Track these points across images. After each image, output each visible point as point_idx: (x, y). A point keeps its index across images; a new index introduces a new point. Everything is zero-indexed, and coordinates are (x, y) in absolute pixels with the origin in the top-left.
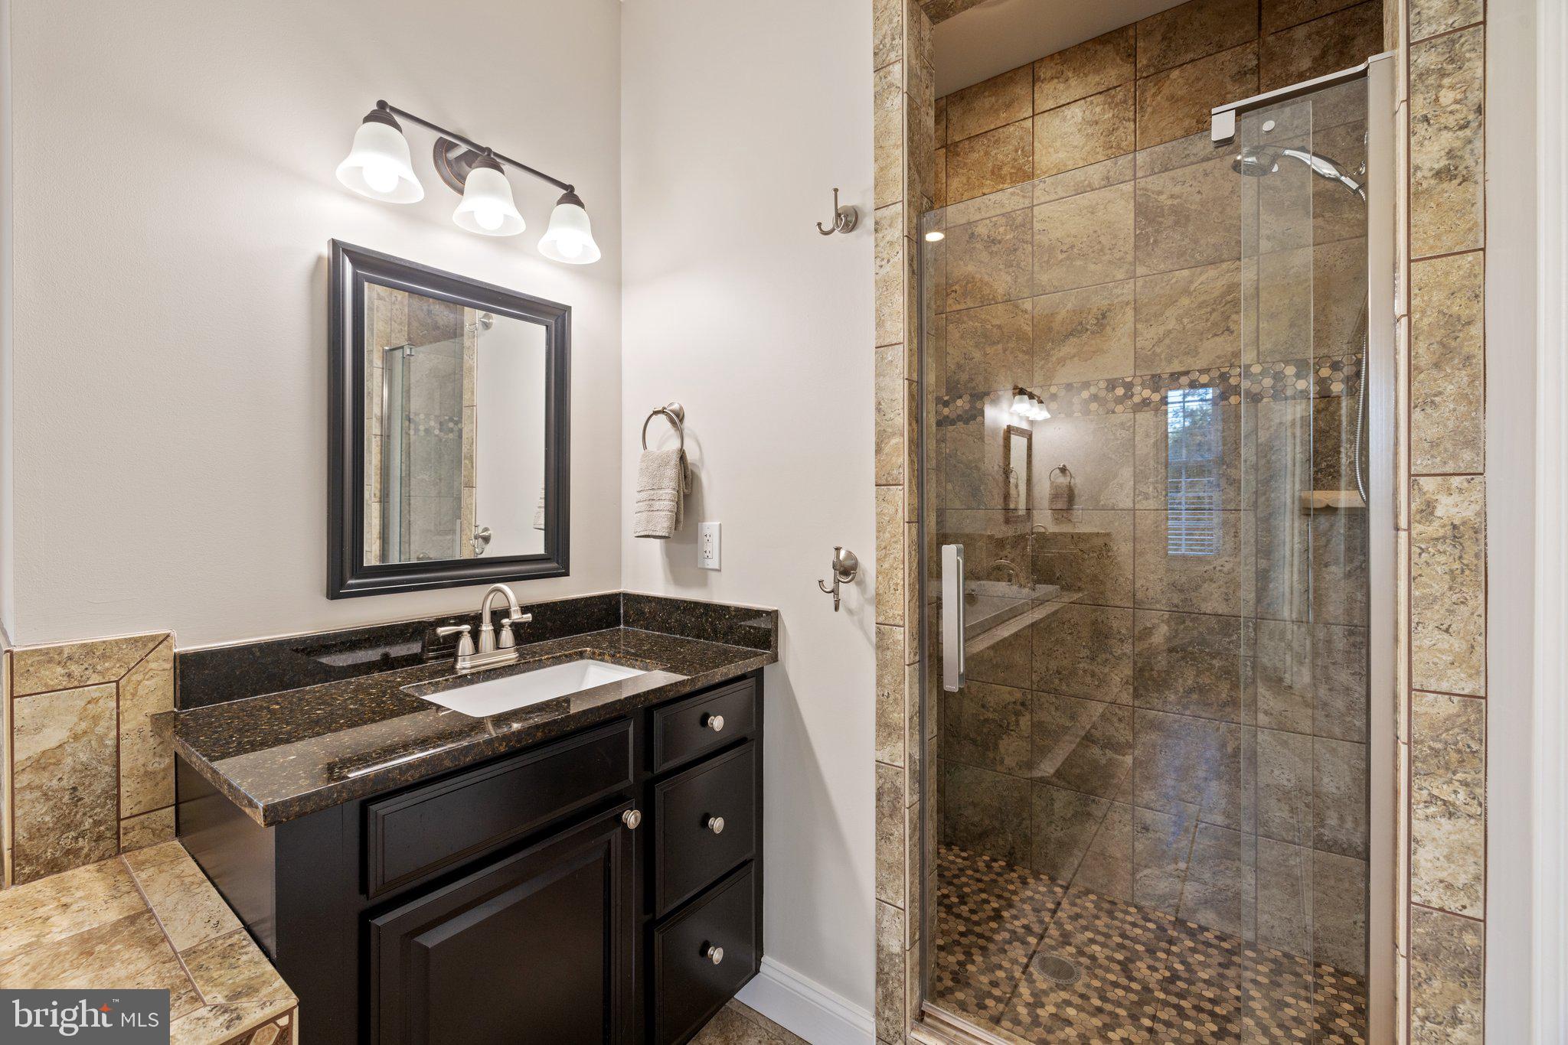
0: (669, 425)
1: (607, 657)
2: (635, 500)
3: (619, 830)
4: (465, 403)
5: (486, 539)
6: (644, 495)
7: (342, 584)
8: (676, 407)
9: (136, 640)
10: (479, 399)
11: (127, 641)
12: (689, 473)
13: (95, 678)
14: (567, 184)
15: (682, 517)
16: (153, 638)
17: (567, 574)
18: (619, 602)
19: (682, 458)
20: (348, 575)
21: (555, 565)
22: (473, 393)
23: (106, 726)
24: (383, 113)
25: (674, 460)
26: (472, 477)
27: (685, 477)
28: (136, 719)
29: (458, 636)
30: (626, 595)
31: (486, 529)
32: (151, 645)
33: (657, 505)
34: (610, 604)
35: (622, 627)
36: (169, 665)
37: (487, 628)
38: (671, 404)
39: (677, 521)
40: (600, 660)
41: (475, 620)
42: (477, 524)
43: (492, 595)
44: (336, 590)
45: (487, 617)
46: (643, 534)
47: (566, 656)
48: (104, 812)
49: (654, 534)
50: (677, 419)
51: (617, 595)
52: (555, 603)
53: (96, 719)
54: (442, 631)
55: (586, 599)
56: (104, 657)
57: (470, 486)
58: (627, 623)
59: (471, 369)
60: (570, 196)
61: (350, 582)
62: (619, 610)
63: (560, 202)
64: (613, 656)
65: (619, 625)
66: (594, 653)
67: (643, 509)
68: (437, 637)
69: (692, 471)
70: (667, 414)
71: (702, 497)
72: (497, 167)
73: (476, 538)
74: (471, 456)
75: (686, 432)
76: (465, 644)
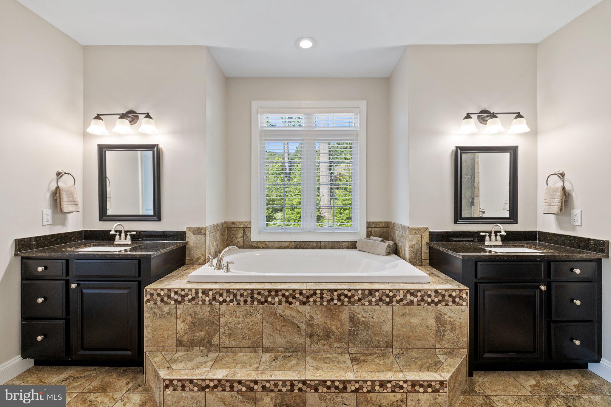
0: (558, 178)
1: (532, 248)
2: (543, 202)
3: (539, 290)
4: (476, 172)
5: (484, 212)
6: (547, 201)
7: (457, 221)
8: (561, 172)
9: (424, 228)
10: (481, 171)
11: (423, 228)
12: (567, 193)
13: (419, 234)
14: (517, 112)
15: (563, 208)
16: (426, 228)
17: (517, 223)
18: (537, 234)
19: (564, 188)
20: (459, 219)
21: (513, 220)
22: (479, 169)
23: (420, 242)
24: (468, 116)
25: (560, 189)
26: (478, 194)
27: (565, 195)
28: (424, 243)
29: (485, 236)
30: (539, 232)
31: (483, 209)
32: (426, 229)
33: (552, 204)
34: (533, 234)
35: (537, 242)
36: (428, 233)
37: (493, 235)
38: (559, 171)
39: (561, 209)
40: (530, 249)
41: (490, 233)
42: (480, 208)
43: (495, 227)
44: (456, 222)
45: (493, 232)
46: (547, 212)
47: (518, 246)
48: (420, 257)
49: (551, 213)
50: (562, 175)
51: (537, 231)
52: (513, 231)
53: (419, 241)
54: (482, 234)
55: (524, 231)
56: (420, 230)
57: (478, 196)
58: (539, 240)
59: (478, 162)
60: (519, 116)
61: (459, 221)
62: (537, 236)
63: (515, 118)
64: (535, 248)
65: (537, 241)
66: (528, 246)
67: (547, 205)
68: (480, 235)
69: (568, 193)
70: (557, 175)
71: (573, 201)
72: (496, 117)
73: (480, 212)
74: (478, 188)
75: (565, 180)
76: (487, 238)
